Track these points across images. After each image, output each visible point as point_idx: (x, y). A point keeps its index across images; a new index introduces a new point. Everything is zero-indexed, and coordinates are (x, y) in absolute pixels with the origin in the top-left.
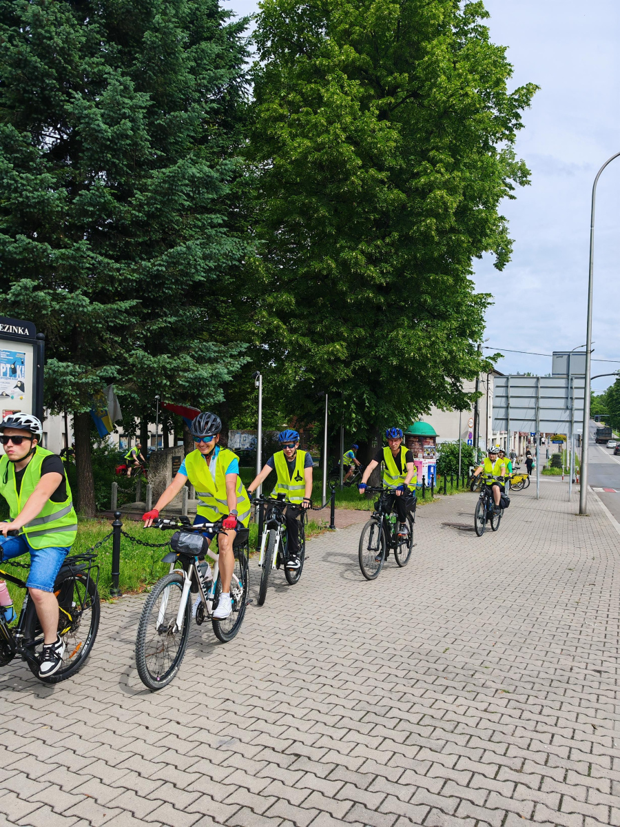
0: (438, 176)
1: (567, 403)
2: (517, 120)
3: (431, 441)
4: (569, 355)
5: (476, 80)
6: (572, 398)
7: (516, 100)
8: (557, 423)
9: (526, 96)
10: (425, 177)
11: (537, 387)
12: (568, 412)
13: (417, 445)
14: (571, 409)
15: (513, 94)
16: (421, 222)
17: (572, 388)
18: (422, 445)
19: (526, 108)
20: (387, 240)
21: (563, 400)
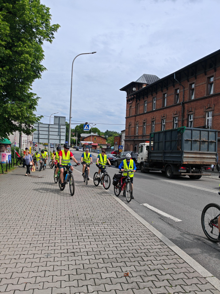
0: (26, 49)
1: (58, 133)
2: (52, 35)
3: (10, 146)
4: (59, 118)
5: (39, 17)
6: (60, 132)
7: (53, 28)
8: (55, 140)
9: (56, 28)
10: (21, 48)
11: (49, 128)
12: (59, 136)
13: (4, 148)
14: (60, 136)
15: (52, 26)
16: (18, 64)
17: (60, 128)
18: (6, 147)
19: (56, 32)
20: (4, 69)
21: (57, 132)
